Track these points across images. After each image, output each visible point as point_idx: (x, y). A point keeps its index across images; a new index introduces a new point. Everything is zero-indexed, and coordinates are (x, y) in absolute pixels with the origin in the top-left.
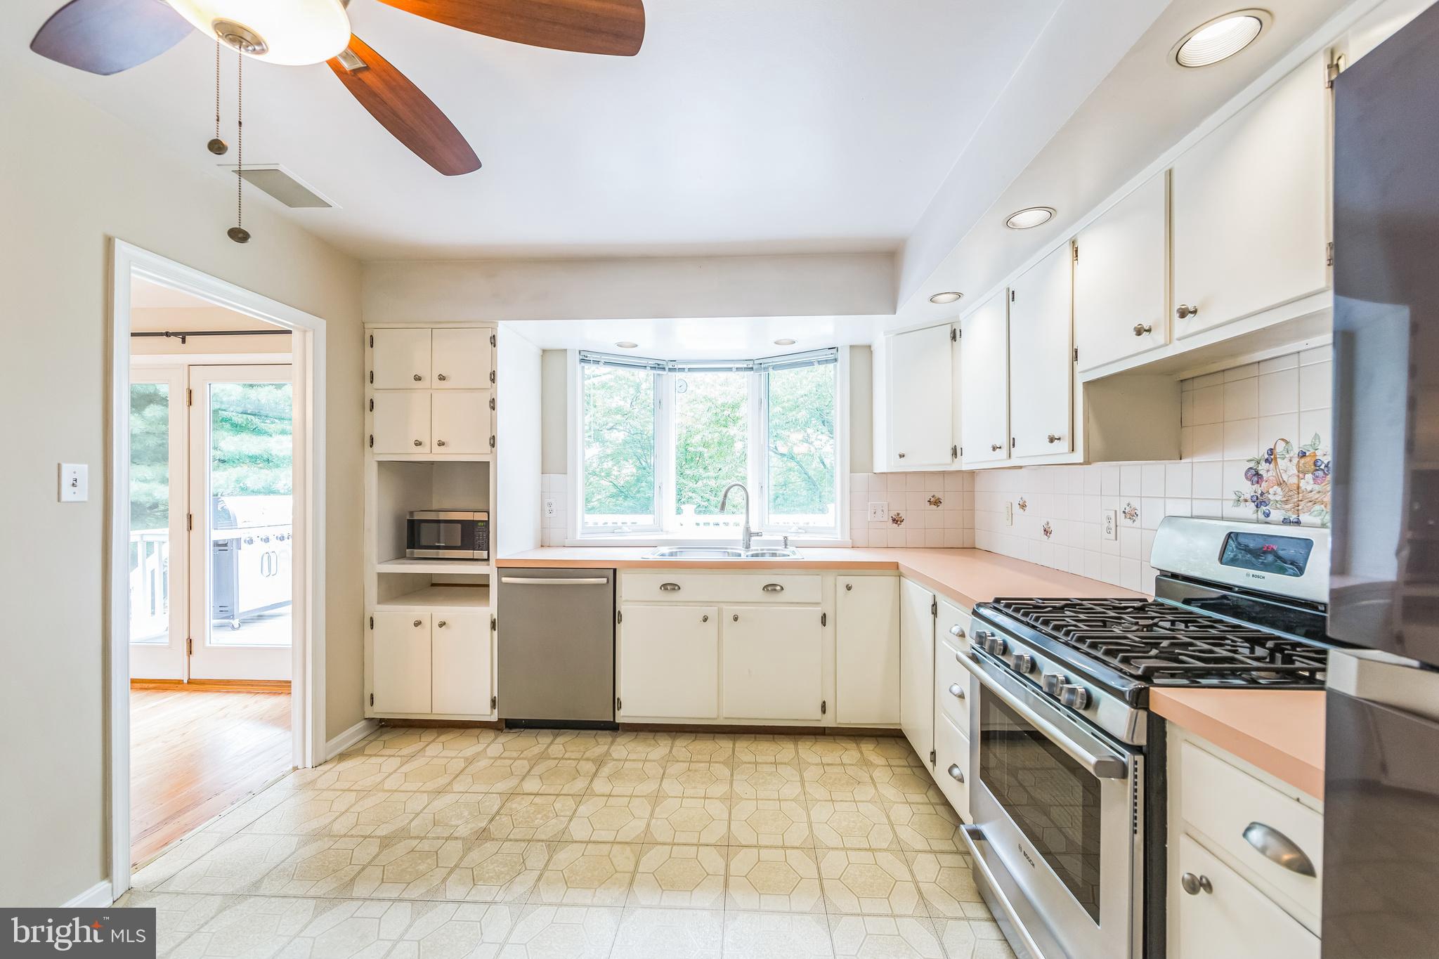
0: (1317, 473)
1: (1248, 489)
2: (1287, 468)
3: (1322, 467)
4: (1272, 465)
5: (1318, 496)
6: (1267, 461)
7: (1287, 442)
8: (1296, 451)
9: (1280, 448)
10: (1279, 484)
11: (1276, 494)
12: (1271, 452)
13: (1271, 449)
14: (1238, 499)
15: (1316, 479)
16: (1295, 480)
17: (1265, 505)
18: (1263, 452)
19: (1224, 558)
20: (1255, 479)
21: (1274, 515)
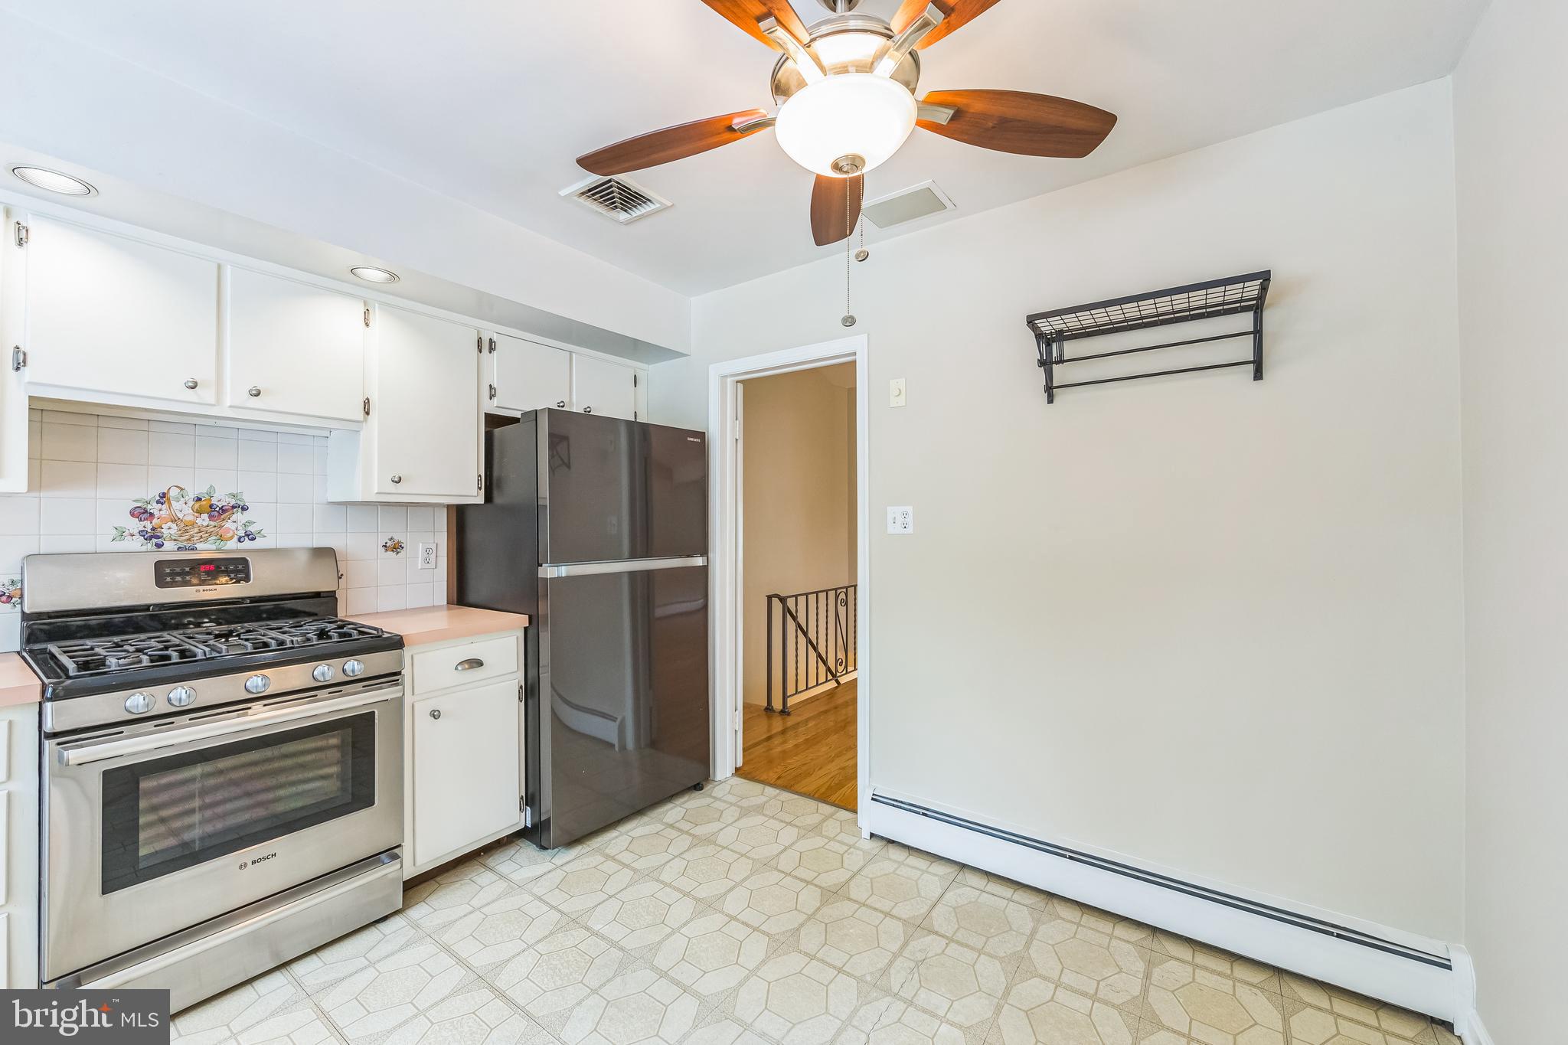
0: (213, 513)
1: (135, 525)
2: (183, 509)
3: (217, 509)
4: (165, 506)
5: (213, 529)
6: (158, 502)
7: (182, 489)
8: (192, 496)
9: (174, 492)
10: (174, 521)
11: (169, 530)
12: (163, 495)
13: (164, 494)
14: (121, 534)
15: (211, 517)
16: (190, 518)
17: (158, 537)
18: (154, 493)
19: (160, 582)
20: (143, 516)
21: (169, 545)
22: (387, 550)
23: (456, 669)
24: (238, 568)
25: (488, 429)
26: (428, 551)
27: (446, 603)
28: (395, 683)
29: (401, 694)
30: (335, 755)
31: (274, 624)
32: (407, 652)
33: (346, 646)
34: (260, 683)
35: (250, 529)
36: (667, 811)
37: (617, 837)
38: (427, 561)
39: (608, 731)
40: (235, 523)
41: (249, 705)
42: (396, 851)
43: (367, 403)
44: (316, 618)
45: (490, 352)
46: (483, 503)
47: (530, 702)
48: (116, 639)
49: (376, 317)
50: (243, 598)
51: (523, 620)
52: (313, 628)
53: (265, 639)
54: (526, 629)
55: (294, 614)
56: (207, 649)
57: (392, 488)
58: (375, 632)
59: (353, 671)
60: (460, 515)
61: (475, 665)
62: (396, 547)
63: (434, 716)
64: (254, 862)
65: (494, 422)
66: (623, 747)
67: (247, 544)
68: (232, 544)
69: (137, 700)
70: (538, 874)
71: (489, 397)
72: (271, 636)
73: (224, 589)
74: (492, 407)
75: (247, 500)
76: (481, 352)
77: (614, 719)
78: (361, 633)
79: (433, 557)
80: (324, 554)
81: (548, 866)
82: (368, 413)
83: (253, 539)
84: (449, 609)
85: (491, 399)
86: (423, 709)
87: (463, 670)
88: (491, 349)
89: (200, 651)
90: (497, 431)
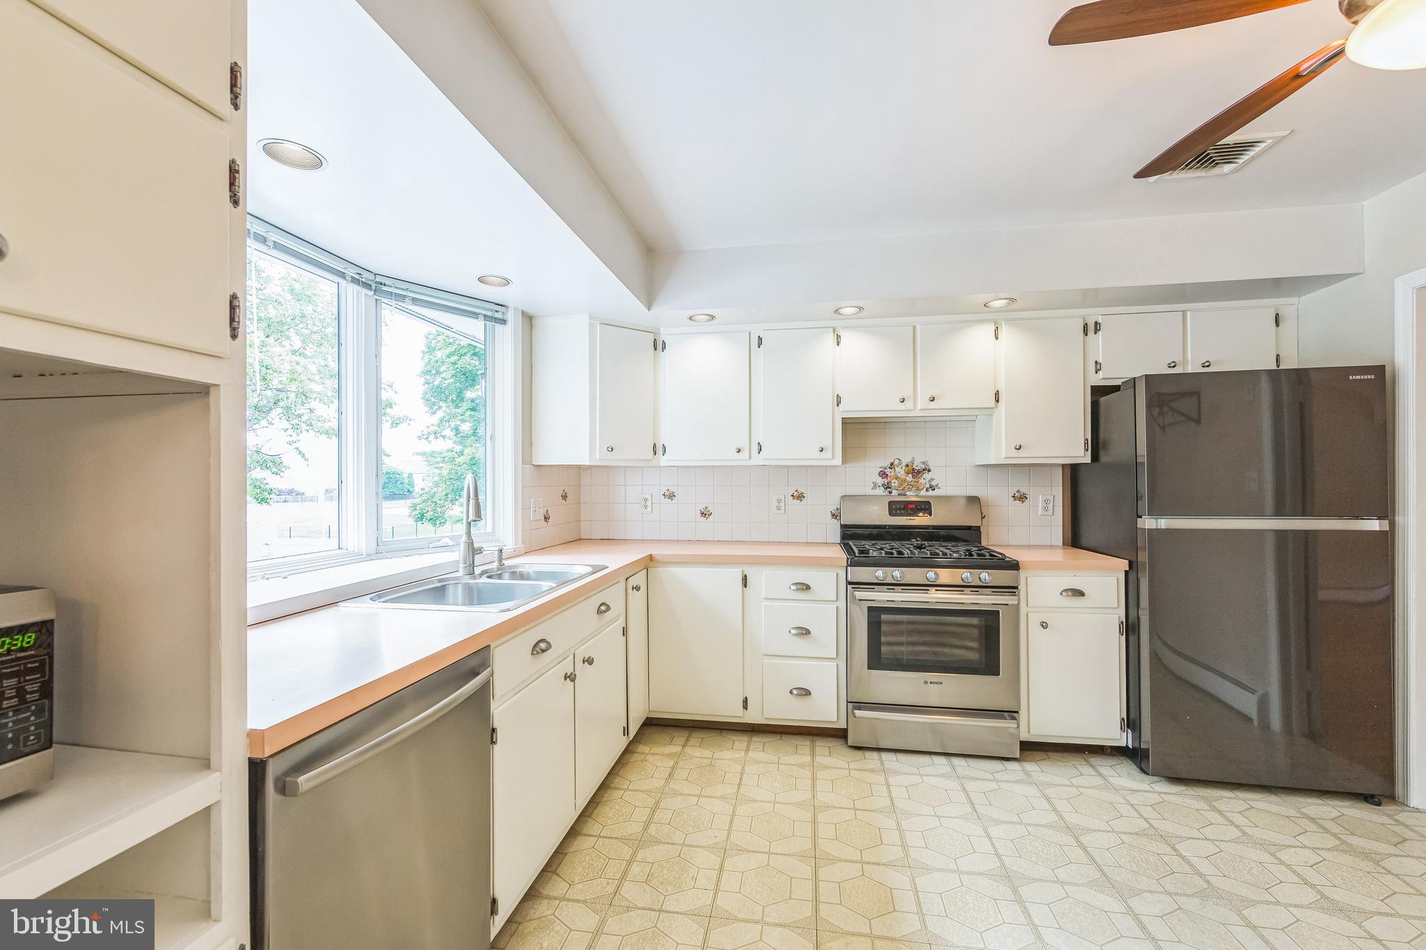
0: (914, 474)
1: (880, 481)
2: (900, 471)
3: (916, 471)
4: (893, 470)
5: (915, 483)
6: (890, 468)
7: (900, 460)
8: (904, 464)
9: (897, 462)
10: (896, 479)
11: (895, 483)
12: (892, 464)
14: (875, 486)
15: (913, 477)
16: (903, 477)
17: (890, 488)
18: (887, 464)
19: (891, 514)
20: (883, 476)
21: (894, 492)
22: (1015, 500)
23: (1061, 594)
24: (925, 507)
25: (1095, 398)
26: (1046, 501)
27: (1062, 544)
28: (1013, 594)
29: (1016, 603)
30: (975, 632)
31: (944, 544)
32: (1023, 574)
33: (982, 562)
34: (933, 577)
35: (932, 483)
36: (1310, 804)
37: (1231, 798)
38: (1046, 509)
39: (1247, 703)
40: (925, 479)
41: (929, 588)
42: (1015, 714)
43: (997, 394)
44: (967, 543)
45: (1096, 333)
46: (1090, 462)
47: (1131, 638)
48: (873, 542)
49: (1003, 332)
50: (929, 526)
51: (1124, 564)
52: (964, 549)
53: (937, 551)
54: (1126, 572)
55: (956, 539)
56: (909, 552)
57: (1015, 453)
58: (1000, 556)
59: (985, 580)
60: (1073, 473)
61: (1077, 594)
62: (1022, 498)
63: (1043, 626)
64: (931, 683)
65: (1099, 392)
66: (1265, 725)
67: (931, 493)
68: (923, 493)
69: (880, 573)
70: (1136, 788)
71: (1094, 372)
72: (940, 550)
73: (921, 520)
74: (1098, 380)
75: (931, 465)
76: (1086, 335)
77: (1252, 691)
78: (991, 555)
79: (1050, 506)
80: (974, 500)
81: (1145, 786)
82: (998, 401)
83: (934, 490)
84: (1064, 549)
85: (1096, 373)
86: (1035, 620)
87: (1067, 596)
88: (1096, 331)
89: (906, 553)
90: (1103, 400)
